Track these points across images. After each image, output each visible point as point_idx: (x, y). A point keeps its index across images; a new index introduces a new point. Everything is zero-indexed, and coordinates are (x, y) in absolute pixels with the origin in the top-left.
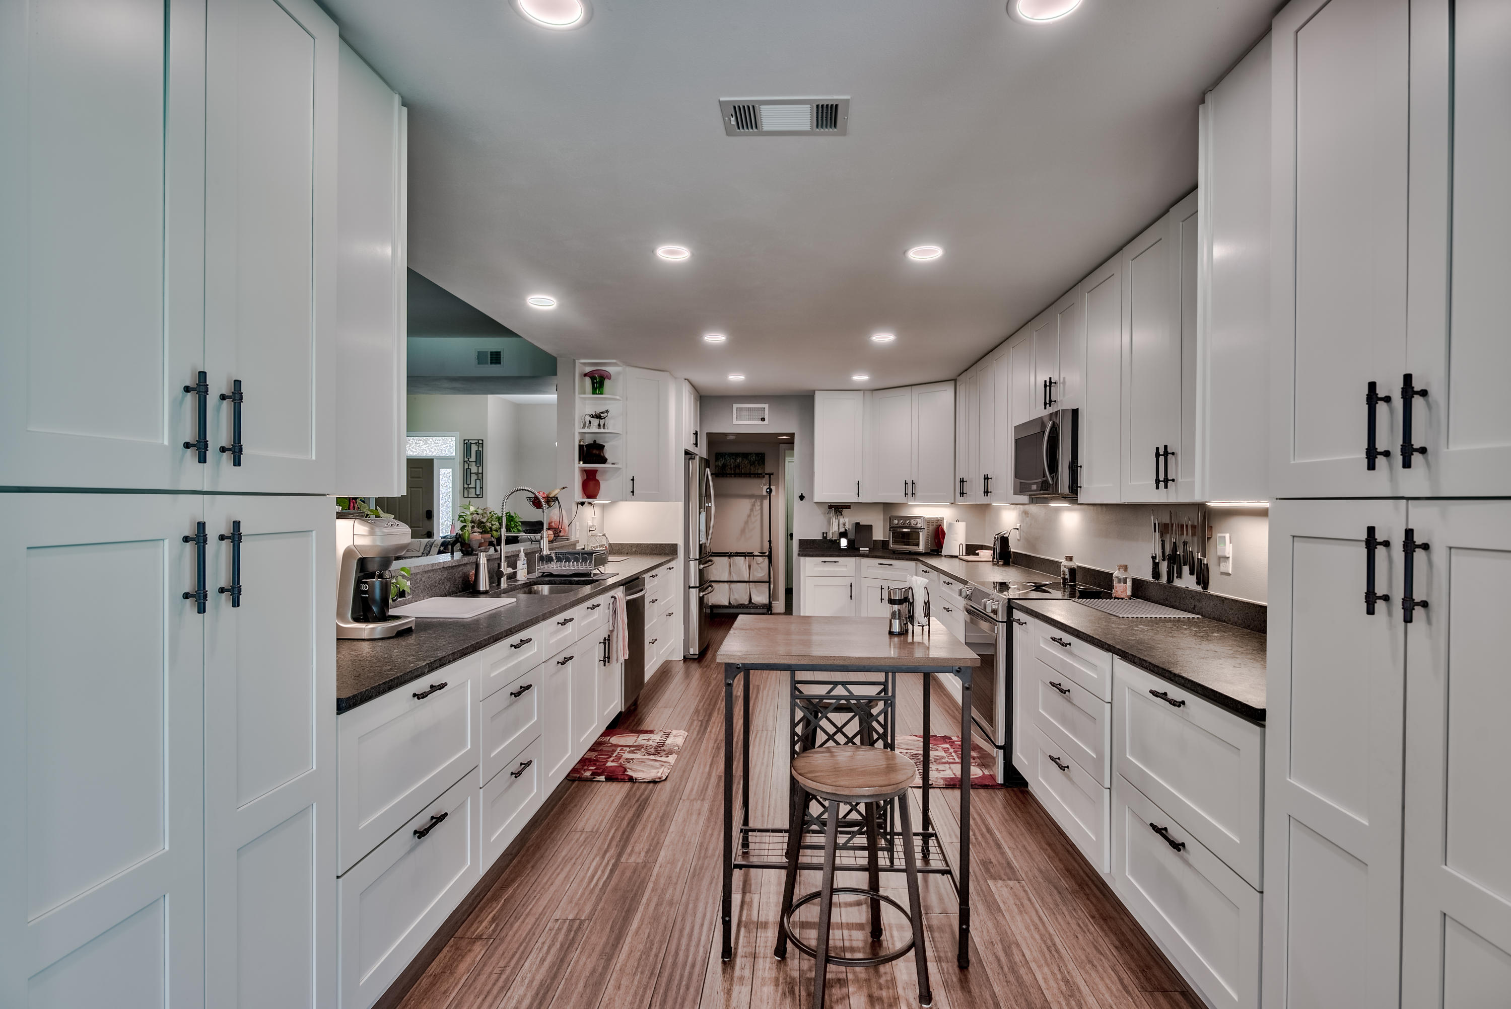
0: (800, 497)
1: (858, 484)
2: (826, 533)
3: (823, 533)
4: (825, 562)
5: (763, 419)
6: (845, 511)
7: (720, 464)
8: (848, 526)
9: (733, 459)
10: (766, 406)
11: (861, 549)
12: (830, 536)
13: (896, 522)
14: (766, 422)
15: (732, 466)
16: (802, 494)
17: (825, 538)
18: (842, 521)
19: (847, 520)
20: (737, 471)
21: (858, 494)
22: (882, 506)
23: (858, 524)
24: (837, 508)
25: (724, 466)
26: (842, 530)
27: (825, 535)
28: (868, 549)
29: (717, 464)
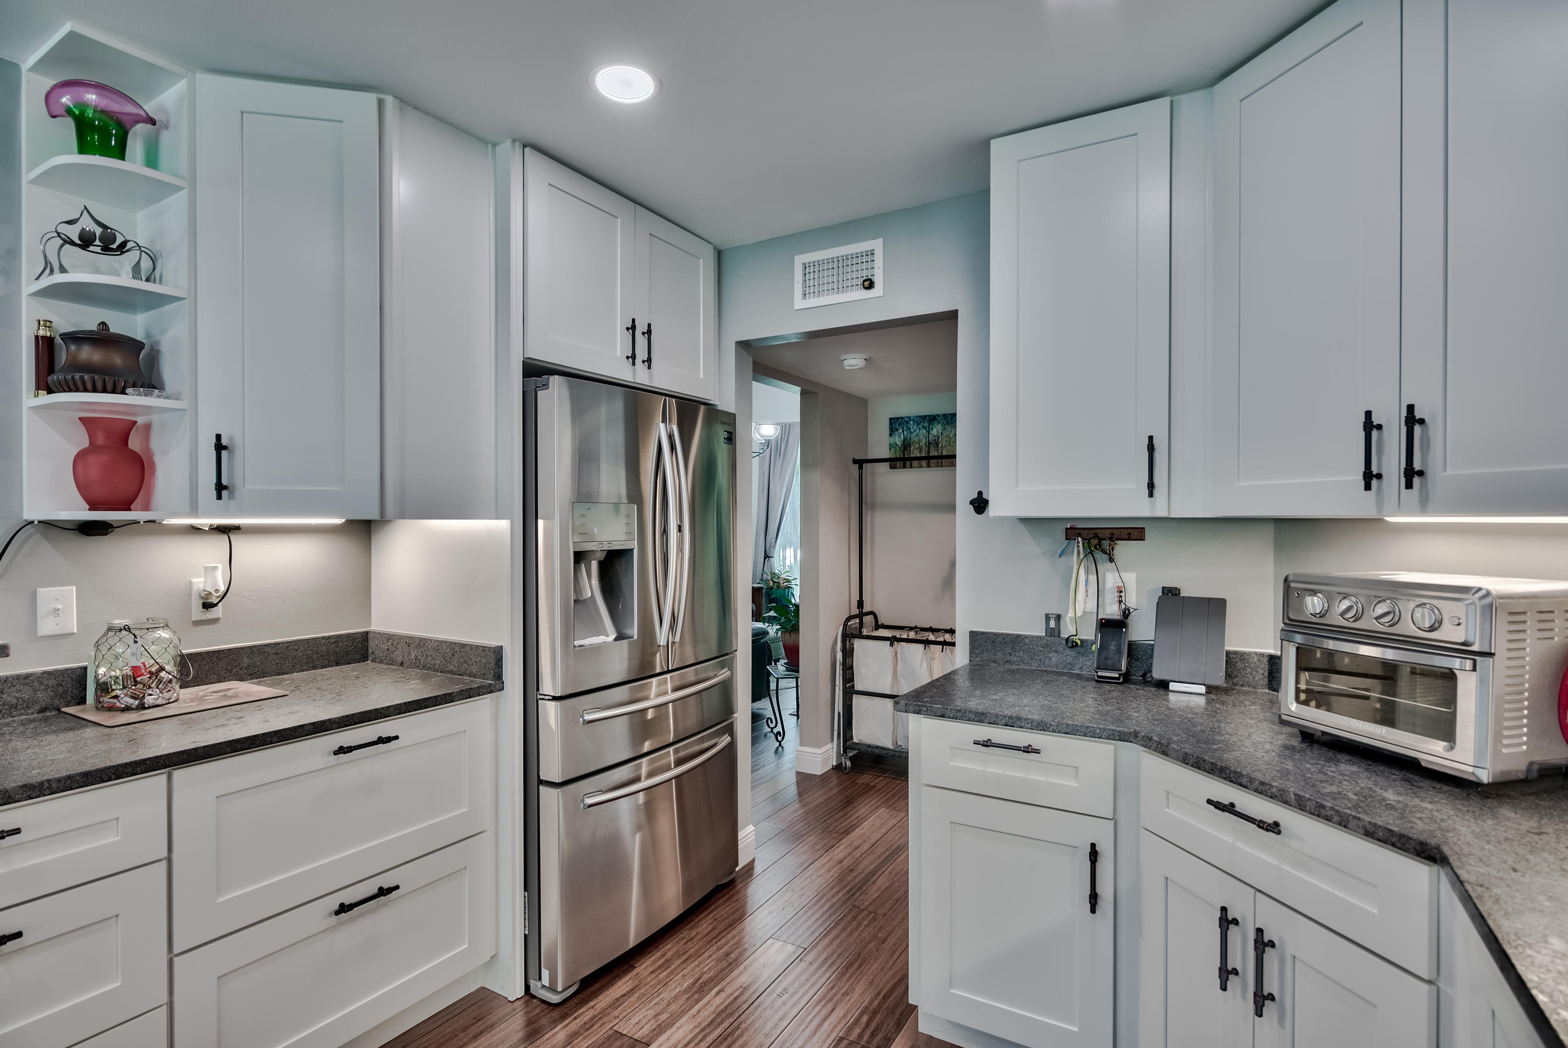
0: (972, 502)
1: (1151, 448)
2: (1058, 618)
3: (1048, 618)
5: (869, 284)
6: (1123, 549)
7: (898, 440)
8: (1132, 601)
9: (924, 427)
10: (877, 245)
11: (1172, 686)
12: (1068, 630)
13: (1314, 604)
14: (877, 291)
15: (923, 444)
16: (980, 493)
17: (1053, 633)
18: (1111, 579)
19: (1130, 578)
20: (934, 453)
21: (1151, 486)
22: (1270, 529)
23: (1170, 593)
24: (1096, 536)
25: (906, 445)
26: (1112, 611)
27: (1052, 624)
28: (1202, 689)
29: (892, 440)
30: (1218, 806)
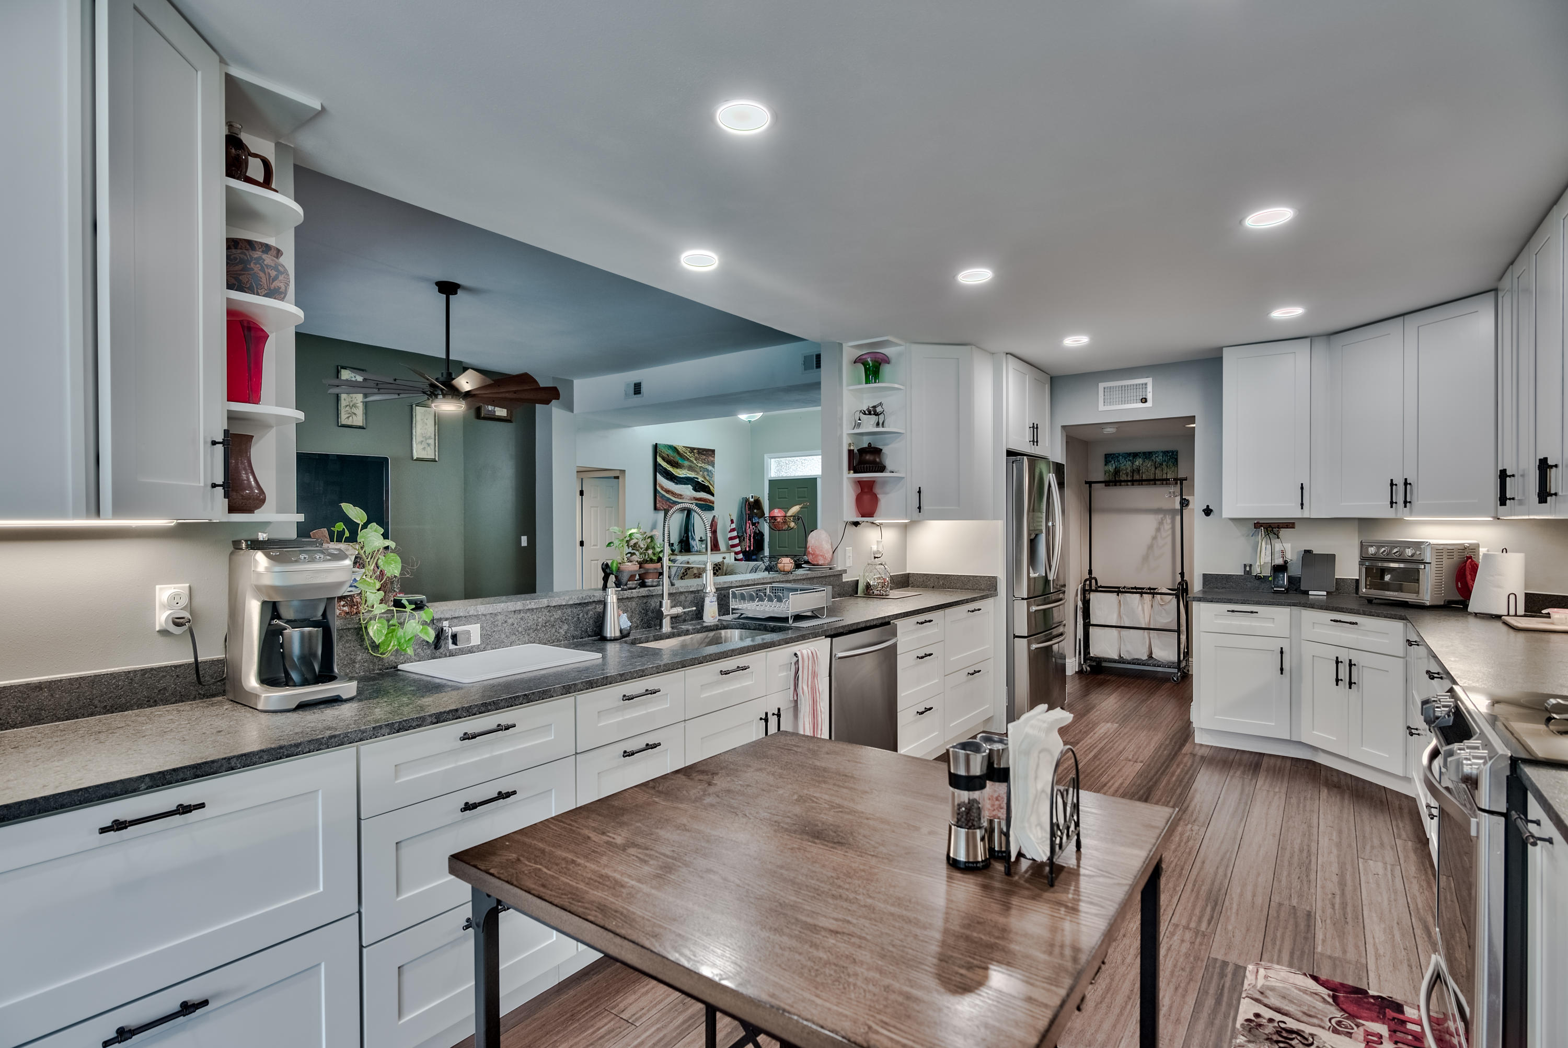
0: (1204, 511)
1: (1302, 488)
2: (1251, 566)
3: (1245, 566)
4: (1233, 611)
5: (1144, 400)
6: (1283, 532)
7: (1111, 468)
8: (1289, 556)
9: (1129, 460)
10: (1149, 381)
11: (1310, 593)
12: (1256, 571)
13: (1372, 550)
14: (1149, 404)
15: (1128, 471)
16: (1208, 506)
17: (1248, 573)
18: (1278, 546)
19: (1288, 546)
20: (1136, 477)
21: (1302, 504)
22: (1356, 522)
23: (1308, 552)
24: (1270, 526)
25: (1117, 472)
26: (1279, 561)
27: (1248, 569)
28: (1325, 593)
29: (1107, 468)
30: (1335, 621)
